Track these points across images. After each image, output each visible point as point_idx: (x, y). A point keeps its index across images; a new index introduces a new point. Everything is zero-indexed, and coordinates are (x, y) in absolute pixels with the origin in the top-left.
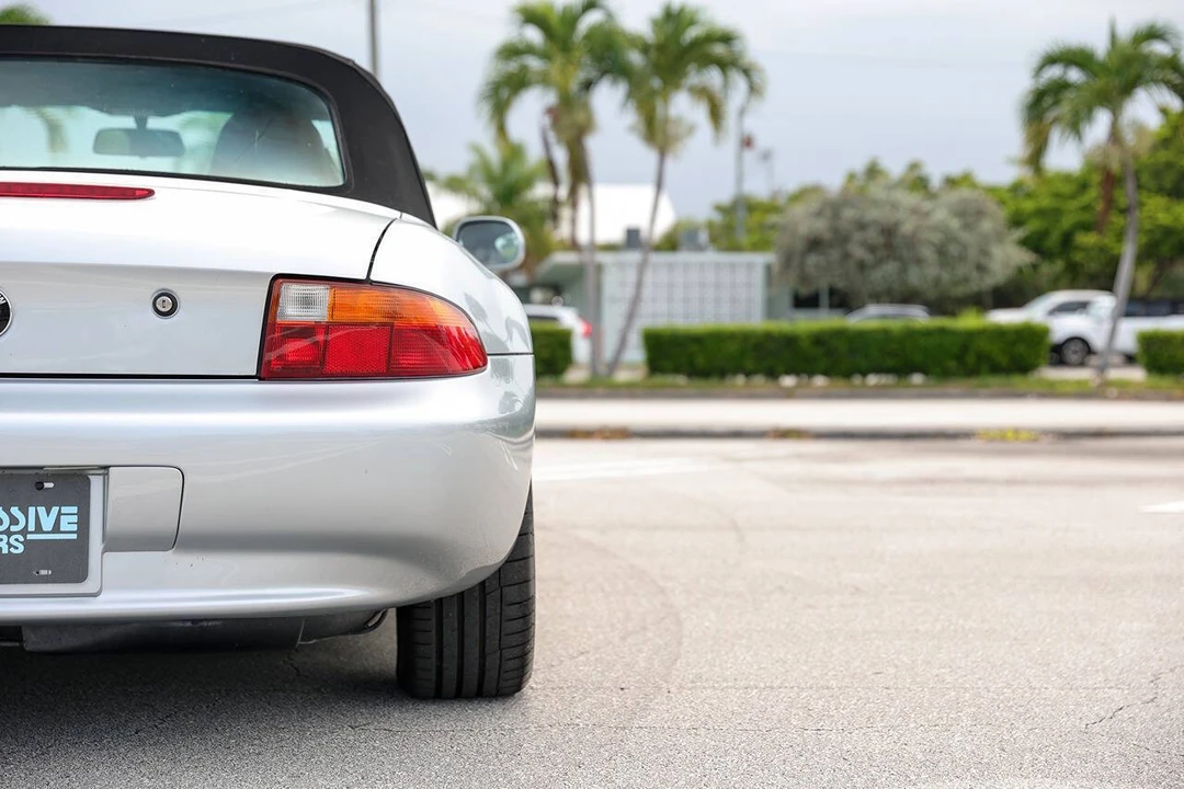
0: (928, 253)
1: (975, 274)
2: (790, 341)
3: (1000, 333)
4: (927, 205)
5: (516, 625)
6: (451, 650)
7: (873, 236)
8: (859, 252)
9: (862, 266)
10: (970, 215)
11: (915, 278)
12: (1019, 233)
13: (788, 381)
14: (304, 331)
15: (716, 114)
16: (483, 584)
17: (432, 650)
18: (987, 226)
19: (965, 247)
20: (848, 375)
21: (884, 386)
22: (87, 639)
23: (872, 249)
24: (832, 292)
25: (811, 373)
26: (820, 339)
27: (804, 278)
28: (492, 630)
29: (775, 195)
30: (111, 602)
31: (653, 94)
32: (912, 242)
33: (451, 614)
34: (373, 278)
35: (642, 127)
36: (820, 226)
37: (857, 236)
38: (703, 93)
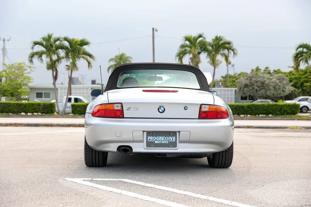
0: (271, 88)
1: (282, 93)
2: (243, 107)
3: (289, 106)
4: (271, 77)
5: (231, 156)
6: (221, 160)
7: (259, 84)
8: (256, 88)
9: (257, 90)
10: (281, 79)
11: (268, 93)
12: (292, 84)
13: (242, 116)
14: (205, 112)
15: (227, 59)
16: (226, 150)
17: (218, 160)
18: (284, 82)
19: (280, 86)
20: (255, 115)
21: (263, 117)
22: (175, 156)
23: (259, 87)
24: (250, 96)
25: (247, 114)
26: (249, 107)
27: (244, 93)
28: (227, 157)
29: (235, 74)
30: (179, 150)
31: (214, 55)
32: (268, 85)
33: (221, 154)
34: (215, 104)
35: (211, 62)
36: (247, 82)
37: (256, 84)
38: (223, 55)
